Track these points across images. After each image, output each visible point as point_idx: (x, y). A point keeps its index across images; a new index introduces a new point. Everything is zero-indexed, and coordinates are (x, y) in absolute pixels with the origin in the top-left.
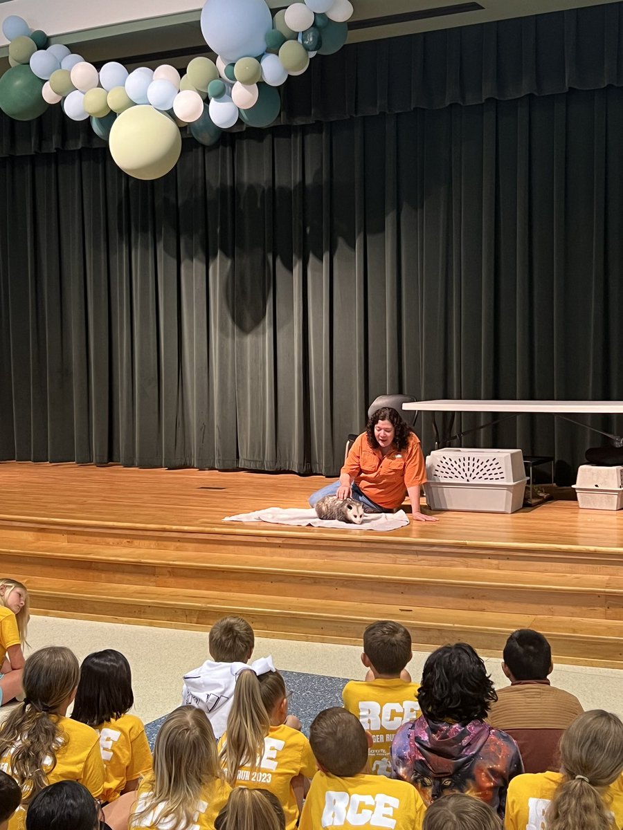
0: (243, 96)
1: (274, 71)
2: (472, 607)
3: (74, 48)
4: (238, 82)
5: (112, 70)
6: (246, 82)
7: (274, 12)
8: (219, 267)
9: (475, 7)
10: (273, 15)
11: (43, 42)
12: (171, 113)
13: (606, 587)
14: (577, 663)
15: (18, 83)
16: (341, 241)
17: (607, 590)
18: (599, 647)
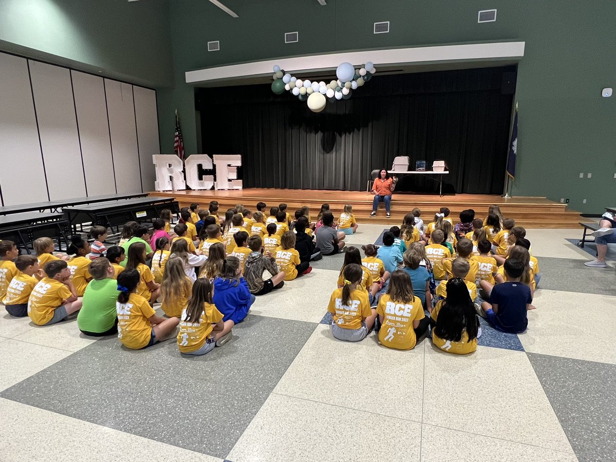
0: (346, 91)
1: (354, 85)
3: (292, 75)
4: (345, 88)
5: (307, 82)
6: (347, 88)
8: (319, 135)
9: (401, 71)
10: (356, 71)
11: (284, 73)
12: (325, 95)
15: (278, 84)
16: (356, 129)
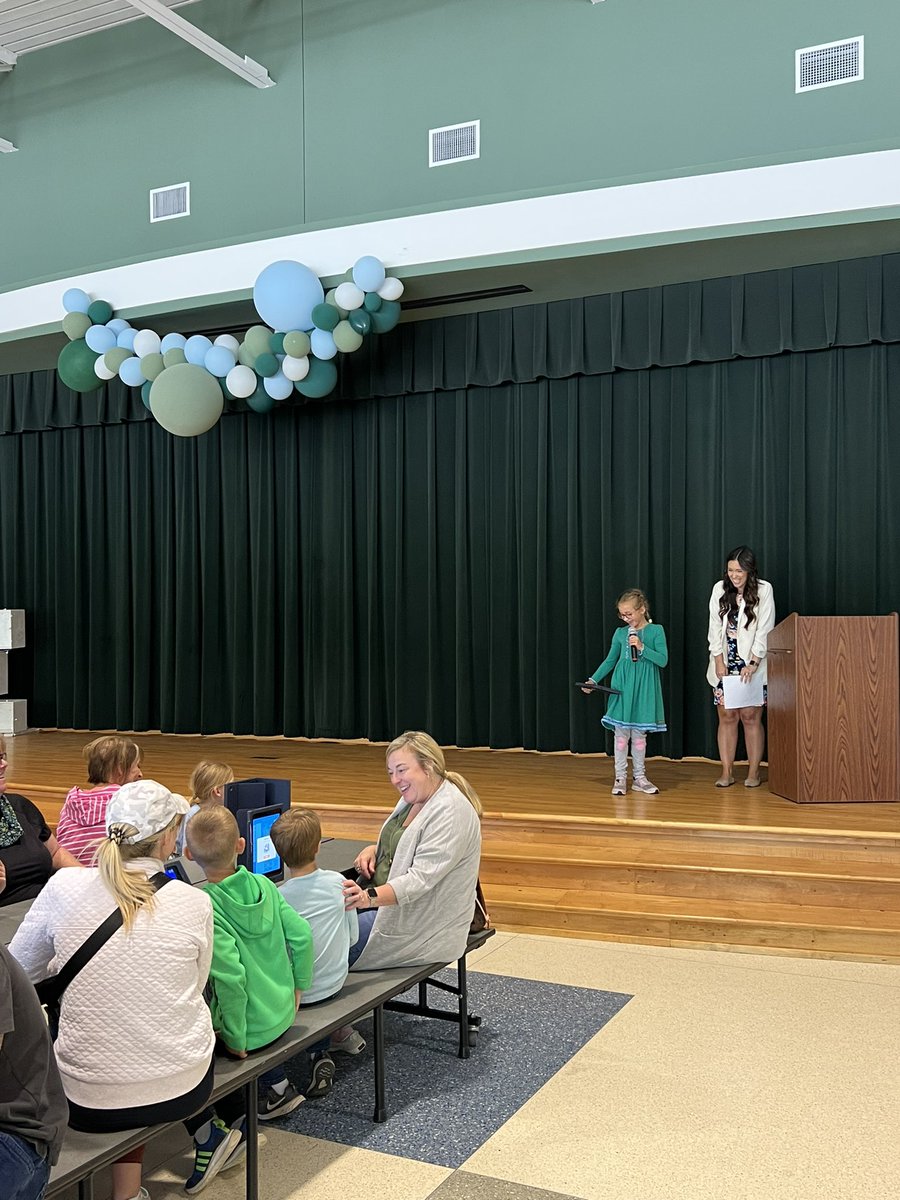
0: (294, 368)
1: (324, 346)
2: (505, 881)
4: (288, 356)
6: (297, 355)
7: (326, 291)
9: (525, 290)
10: (325, 294)
13: (636, 861)
14: (605, 939)
17: (636, 864)
18: (627, 923)
